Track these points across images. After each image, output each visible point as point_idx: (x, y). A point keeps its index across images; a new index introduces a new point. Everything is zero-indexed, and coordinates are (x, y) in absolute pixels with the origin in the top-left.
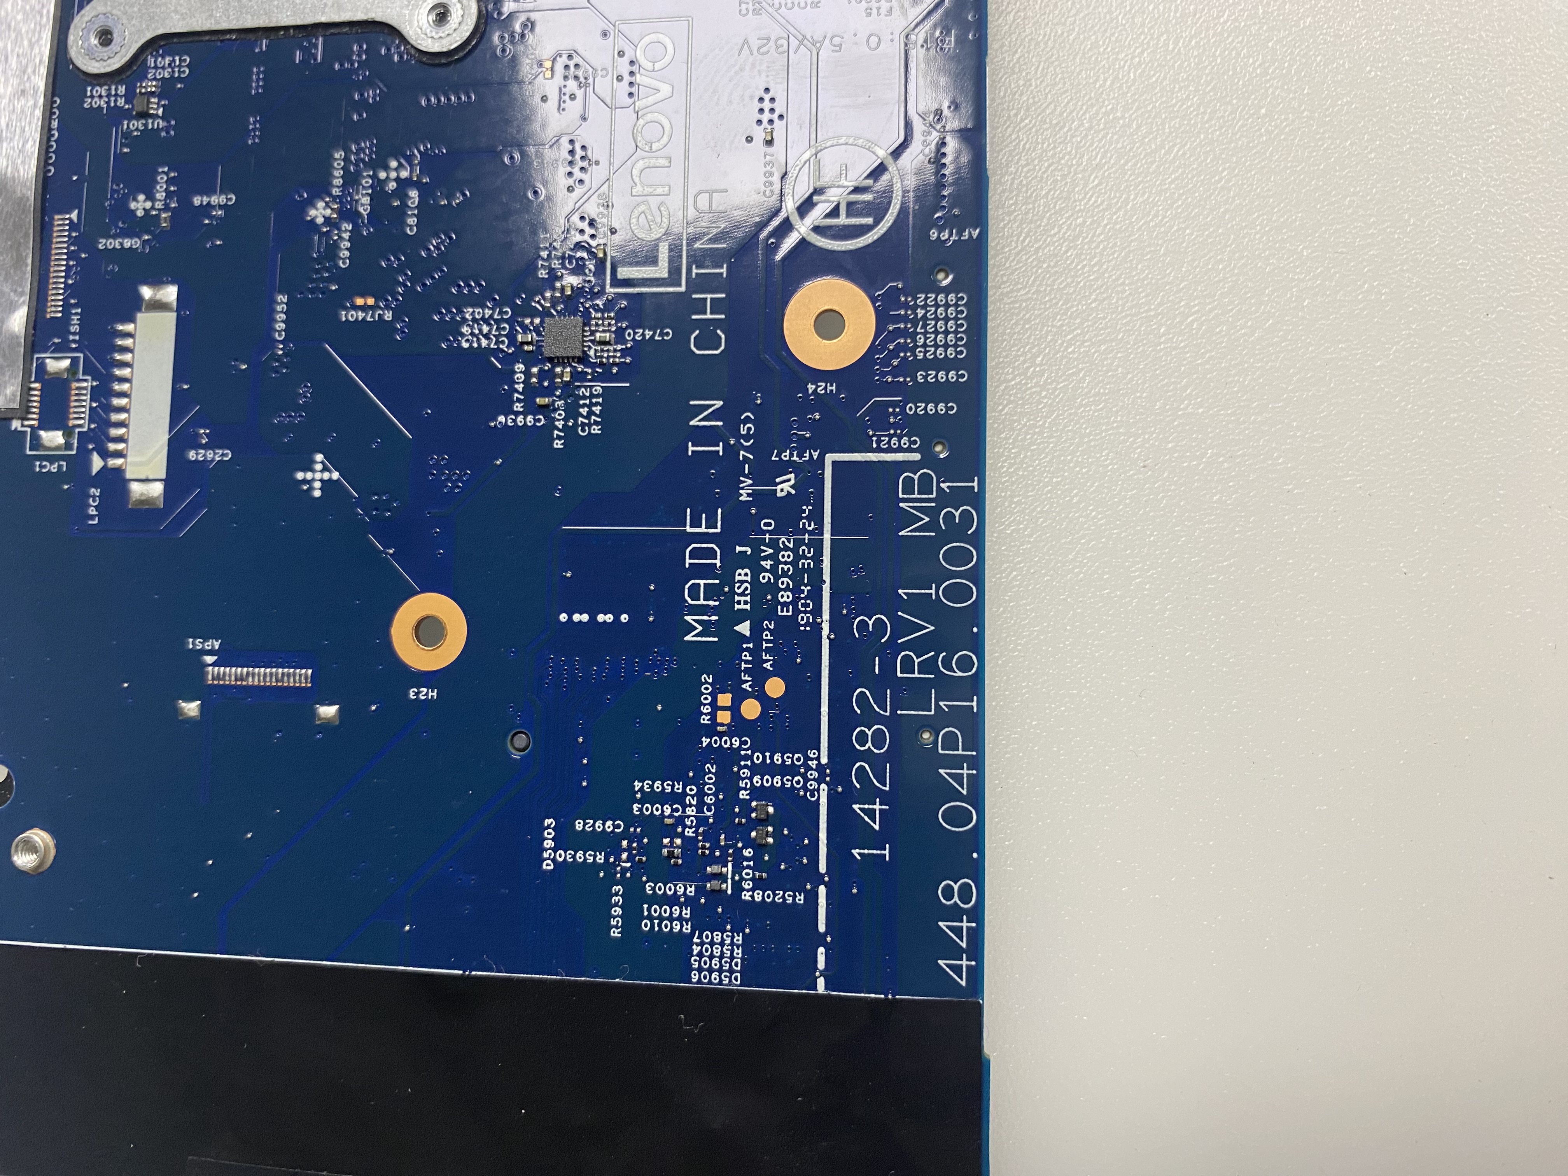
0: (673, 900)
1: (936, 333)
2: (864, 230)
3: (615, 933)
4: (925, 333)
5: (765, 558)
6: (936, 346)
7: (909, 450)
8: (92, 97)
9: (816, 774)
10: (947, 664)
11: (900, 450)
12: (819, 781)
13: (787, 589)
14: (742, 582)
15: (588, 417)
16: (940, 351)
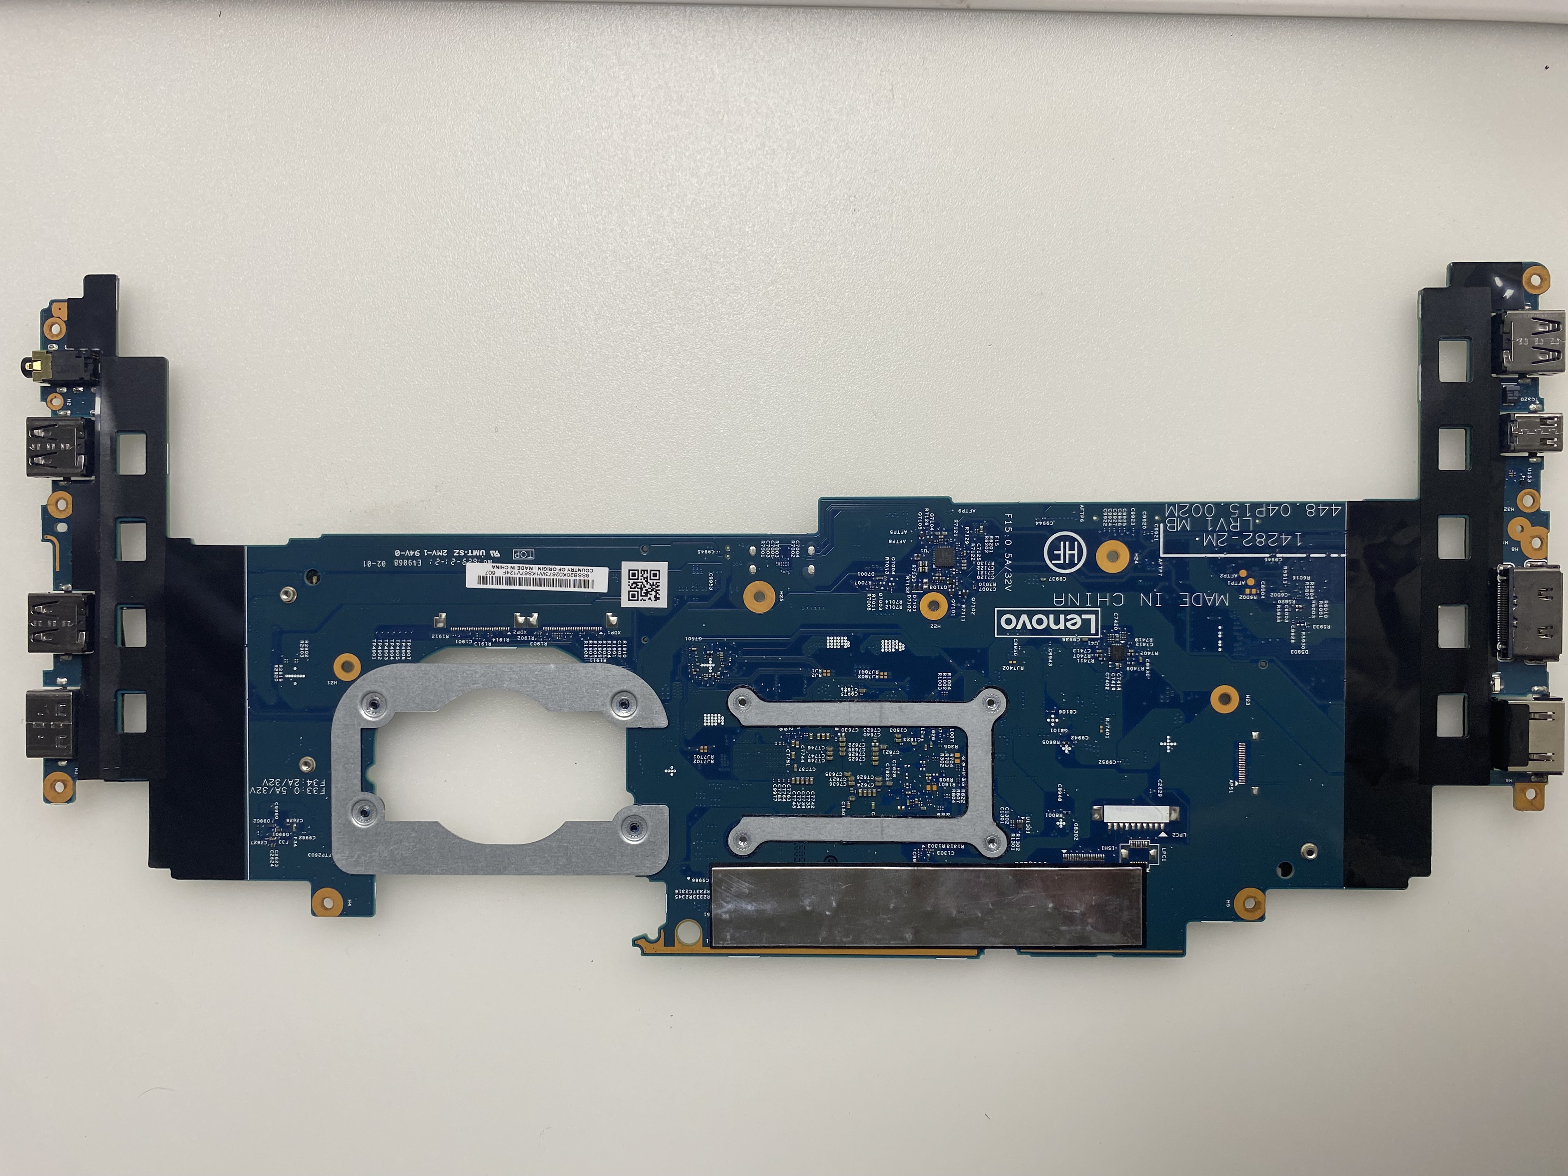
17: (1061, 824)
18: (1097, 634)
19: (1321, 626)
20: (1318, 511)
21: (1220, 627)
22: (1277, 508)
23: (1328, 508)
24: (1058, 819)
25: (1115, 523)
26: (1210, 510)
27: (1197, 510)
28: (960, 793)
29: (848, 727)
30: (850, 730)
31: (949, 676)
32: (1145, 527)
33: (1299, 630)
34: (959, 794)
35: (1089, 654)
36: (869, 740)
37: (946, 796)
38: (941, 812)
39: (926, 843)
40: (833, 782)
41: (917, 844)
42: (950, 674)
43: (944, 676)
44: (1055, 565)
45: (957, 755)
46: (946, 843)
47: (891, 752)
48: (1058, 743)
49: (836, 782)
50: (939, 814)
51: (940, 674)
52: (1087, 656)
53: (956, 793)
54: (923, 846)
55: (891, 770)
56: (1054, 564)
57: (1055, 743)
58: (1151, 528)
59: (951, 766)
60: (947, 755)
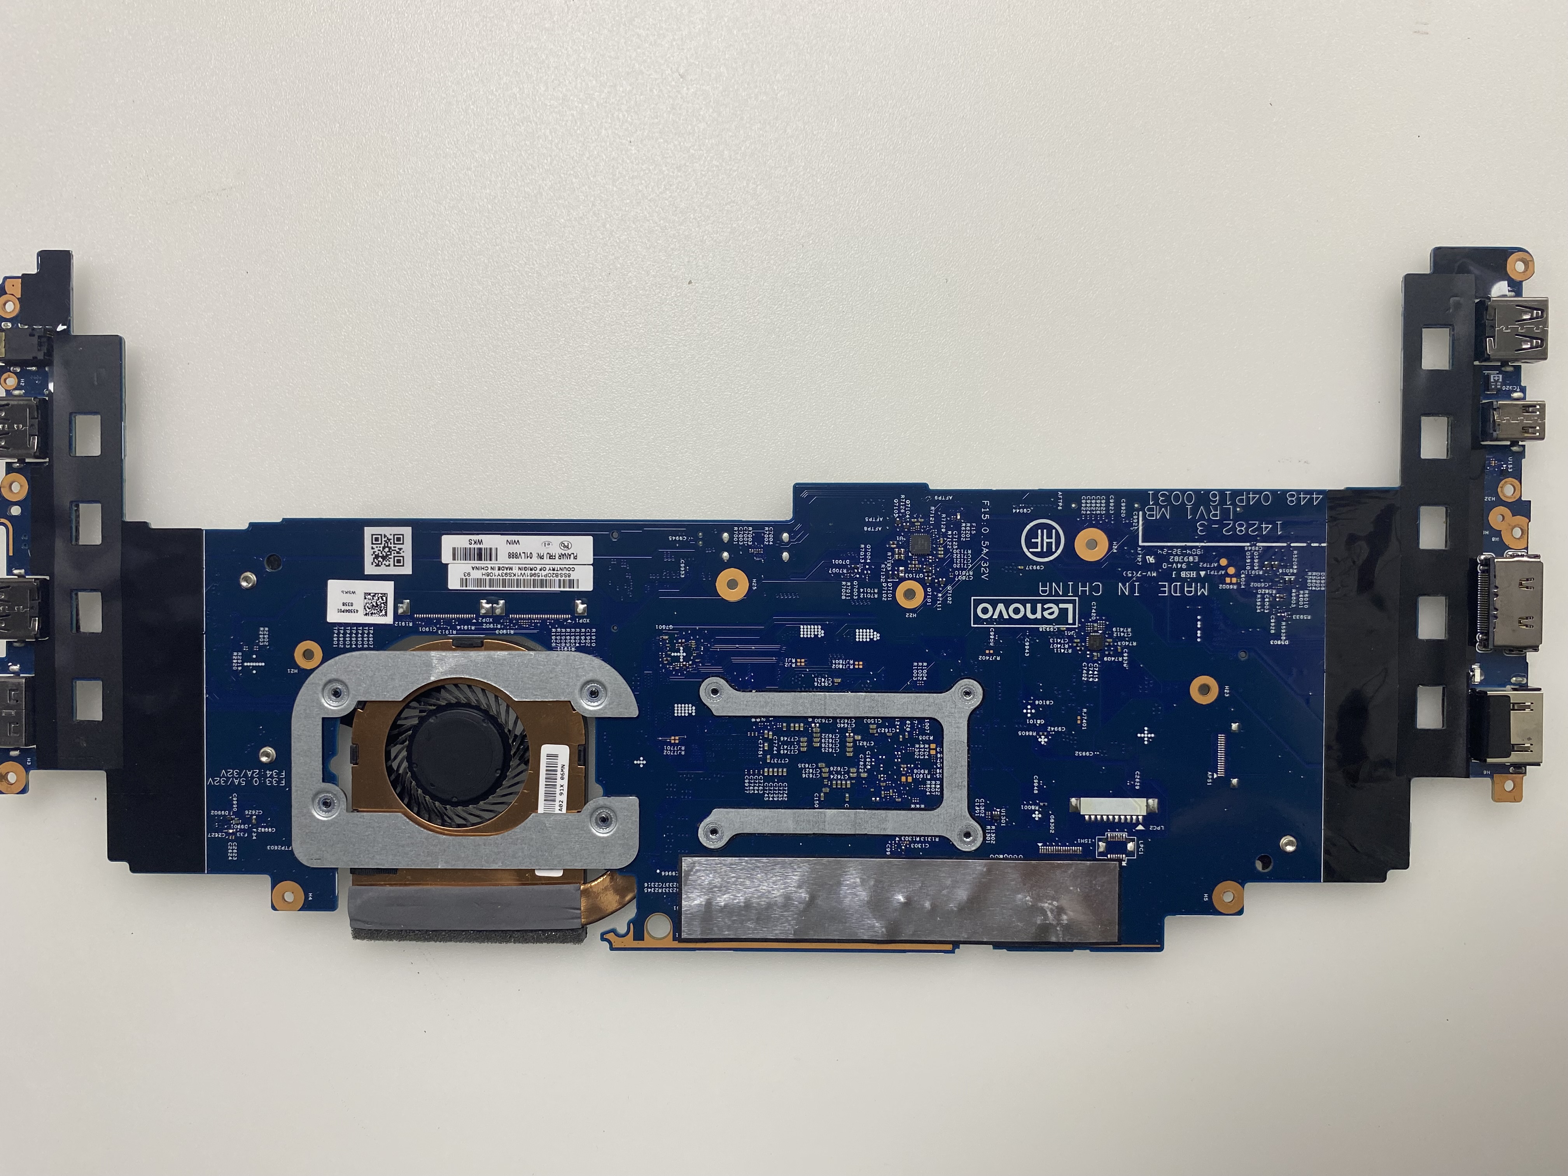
0: (1297, 596)
1: (1096, 506)
2: (1057, 532)
3: (1309, 617)
4: (1096, 510)
5: (1177, 566)
6: (1101, 506)
7: (1138, 515)
8: (991, 840)
9: (1253, 547)
10: (1215, 501)
11: (1138, 519)
12: (1255, 546)
13: (1188, 558)
14: (1186, 575)
15: (1124, 633)
16: (1102, 505)
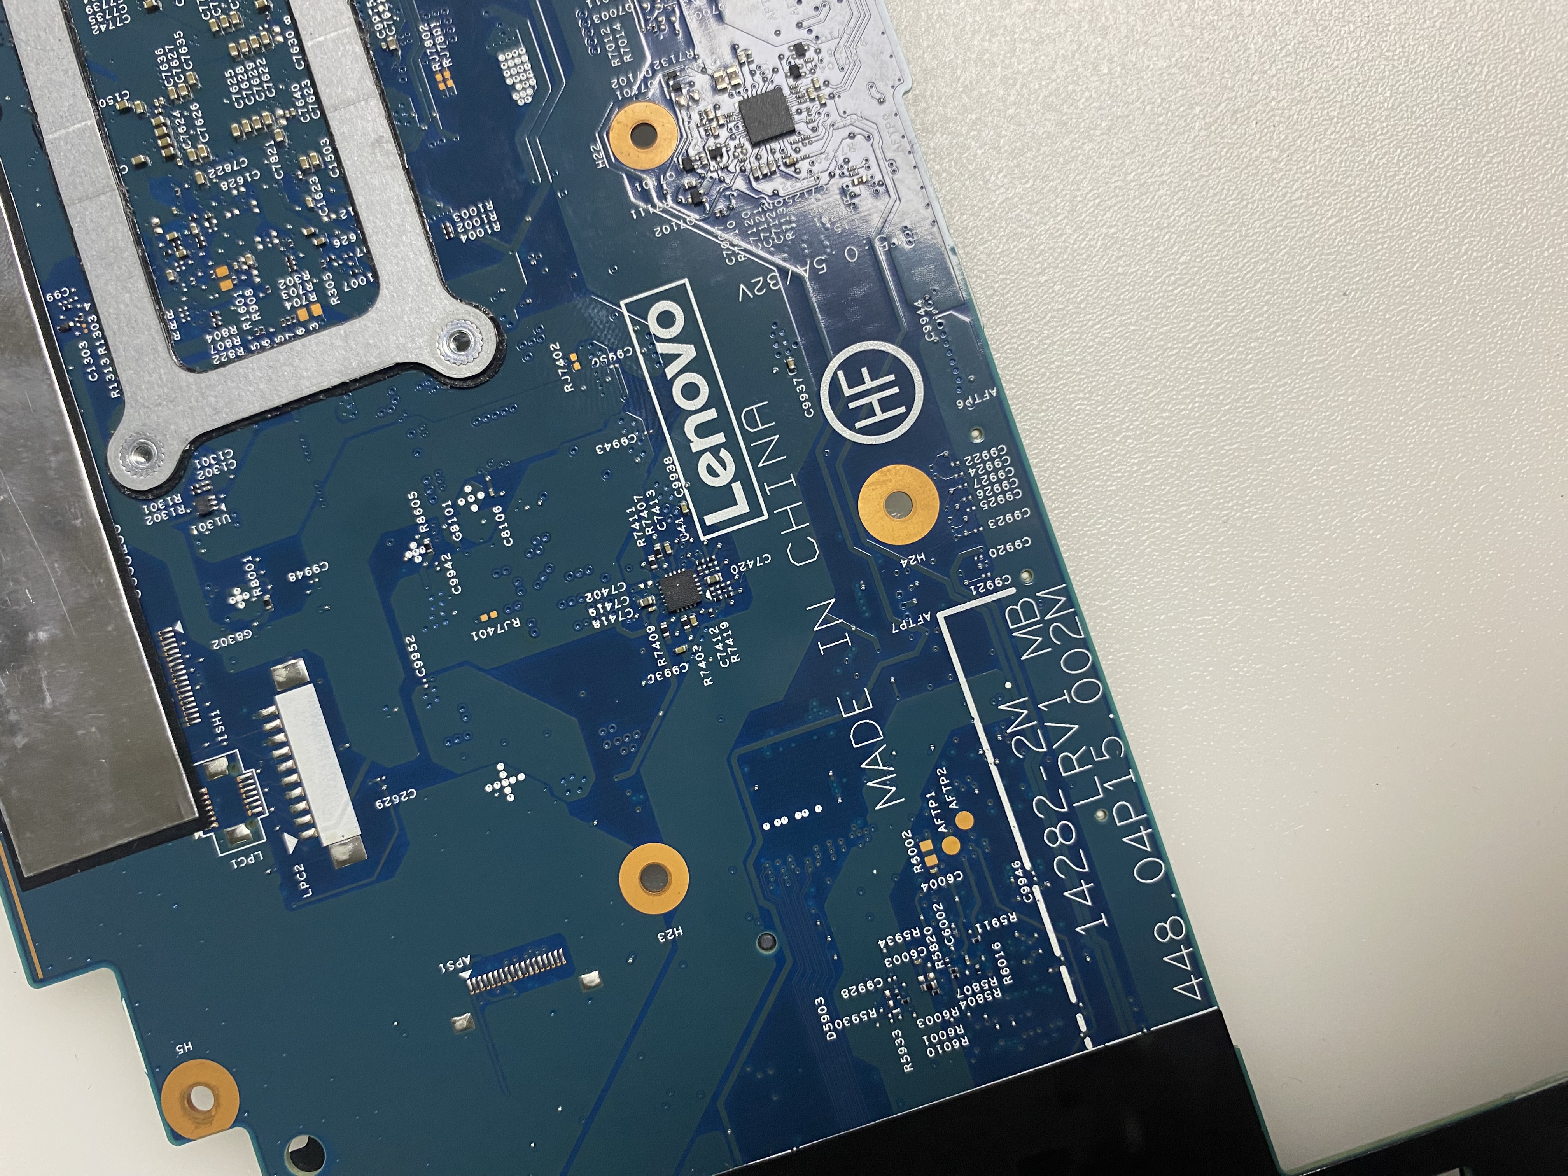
17: (238, 598)
18: (707, 530)
19: (904, 1050)
20: (1174, 947)
21: (818, 809)
22: (1149, 849)
23: (1189, 968)
24: (246, 588)
25: (980, 482)
26: (1088, 691)
27: (1078, 661)
28: (234, 347)
29: (300, 44)
30: (295, 50)
31: (491, 228)
32: (993, 553)
33: (875, 999)
34: (229, 344)
35: (655, 529)
36: (286, 101)
37: (215, 316)
38: (177, 318)
39: (94, 310)
40: (165, 54)
41: (86, 293)
42: (497, 227)
43: (488, 217)
44: (834, 381)
45: (317, 310)
46: (109, 354)
47: (274, 159)
48: (423, 529)
49: (168, 61)
50: (170, 315)
51: (490, 205)
52: (648, 525)
53: (230, 336)
54: (87, 306)
55: (234, 174)
56: (835, 377)
57: (420, 520)
58: (996, 568)
59: (288, 305)
60: (309, 287)
